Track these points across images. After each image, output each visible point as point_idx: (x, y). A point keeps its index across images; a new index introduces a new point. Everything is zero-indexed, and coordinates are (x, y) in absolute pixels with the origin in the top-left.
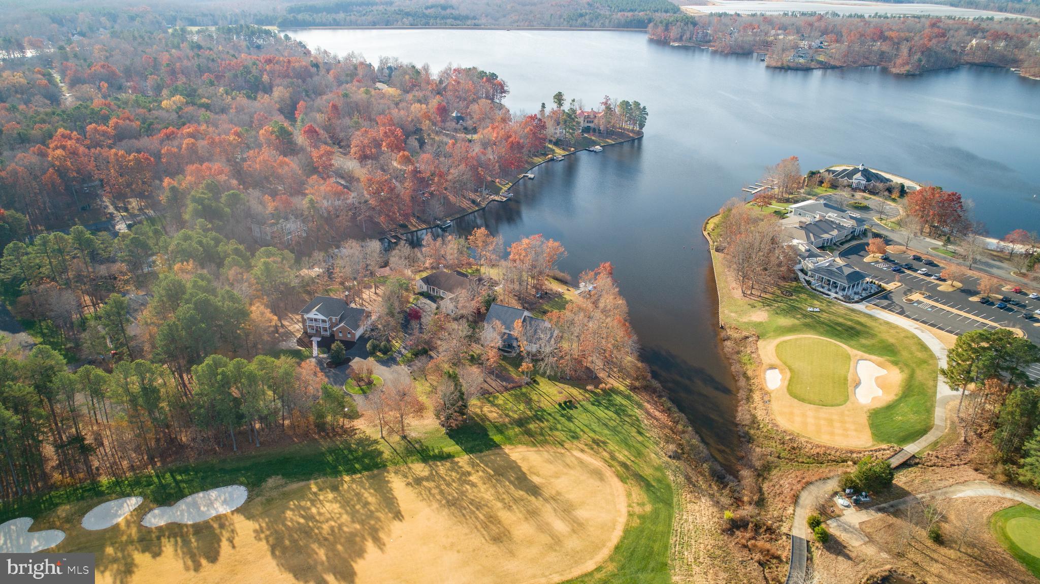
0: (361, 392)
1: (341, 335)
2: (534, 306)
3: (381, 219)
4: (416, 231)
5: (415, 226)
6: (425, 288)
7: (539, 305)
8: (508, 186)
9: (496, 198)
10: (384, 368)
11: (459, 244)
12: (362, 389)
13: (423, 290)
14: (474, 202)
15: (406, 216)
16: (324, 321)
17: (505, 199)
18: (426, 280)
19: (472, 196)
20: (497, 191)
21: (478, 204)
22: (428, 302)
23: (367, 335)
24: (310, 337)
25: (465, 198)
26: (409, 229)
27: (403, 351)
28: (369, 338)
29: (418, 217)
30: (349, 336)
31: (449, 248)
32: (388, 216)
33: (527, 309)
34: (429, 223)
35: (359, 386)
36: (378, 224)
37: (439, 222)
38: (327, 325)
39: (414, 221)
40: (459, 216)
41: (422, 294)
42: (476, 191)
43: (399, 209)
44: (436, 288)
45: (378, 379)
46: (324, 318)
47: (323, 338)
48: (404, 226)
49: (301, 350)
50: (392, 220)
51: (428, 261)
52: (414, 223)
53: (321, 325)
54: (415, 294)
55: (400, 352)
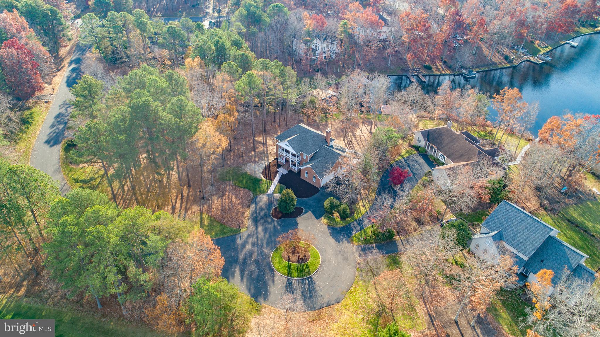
0: (286, 271)
1: (306, 176)
2: (556, 206)
3: (408, 57)
4: (439, 75)
5: (439, 70)
6: (423, 143)
7: (563, 205)
8: (547, 50)
9: (532, 59)
10: (332, 240)
11: (480, 100)
12: (289, 267)
13: (419, 144)
14: (506, 58)
15: (433, 59)
16: (294, 155)
17: (541, 62)
18: (428, 135)
19: (507, 52)
20: (534, 52)
21: (510, 62)
22: (421, 160)
23: (329, 190)
24: (279, 166)
25: (498, 52)
26: (433, 72)
27: (366, 222)
28: (331, 194)
29: (445, 62)
30: (314, 180)
31: (465, 103)
32: (416, 55)
33: (546, 209)
34: (454, 70)
35: (289, 261)
36: (404, 61)
37: (464, 71)
38: (296, 160)
39: (439, 64)
40: (487, 69)
41: (417, 148)
42: (512, 48)
43: (429, 50)
44: (435, 148)
45: (317, 256)
46: (294, 152)
47: (290, 171)
48: (428, 68)
49: (261, 180)
50: (420, 59)
51: (437, 112)
52: (439, 67)
53: (291, 158)
54: (411, 146)
55: (360, 222)
